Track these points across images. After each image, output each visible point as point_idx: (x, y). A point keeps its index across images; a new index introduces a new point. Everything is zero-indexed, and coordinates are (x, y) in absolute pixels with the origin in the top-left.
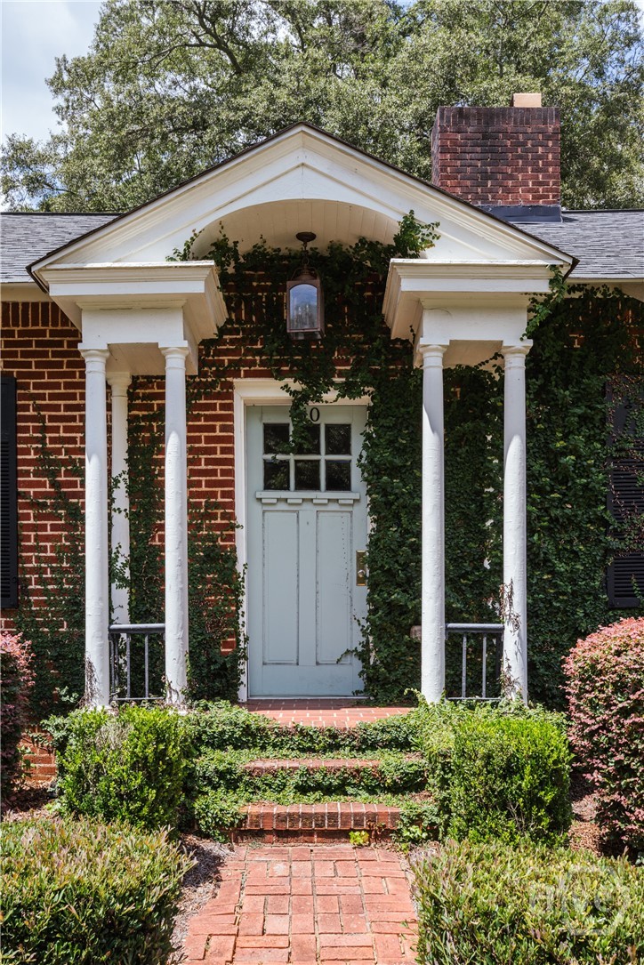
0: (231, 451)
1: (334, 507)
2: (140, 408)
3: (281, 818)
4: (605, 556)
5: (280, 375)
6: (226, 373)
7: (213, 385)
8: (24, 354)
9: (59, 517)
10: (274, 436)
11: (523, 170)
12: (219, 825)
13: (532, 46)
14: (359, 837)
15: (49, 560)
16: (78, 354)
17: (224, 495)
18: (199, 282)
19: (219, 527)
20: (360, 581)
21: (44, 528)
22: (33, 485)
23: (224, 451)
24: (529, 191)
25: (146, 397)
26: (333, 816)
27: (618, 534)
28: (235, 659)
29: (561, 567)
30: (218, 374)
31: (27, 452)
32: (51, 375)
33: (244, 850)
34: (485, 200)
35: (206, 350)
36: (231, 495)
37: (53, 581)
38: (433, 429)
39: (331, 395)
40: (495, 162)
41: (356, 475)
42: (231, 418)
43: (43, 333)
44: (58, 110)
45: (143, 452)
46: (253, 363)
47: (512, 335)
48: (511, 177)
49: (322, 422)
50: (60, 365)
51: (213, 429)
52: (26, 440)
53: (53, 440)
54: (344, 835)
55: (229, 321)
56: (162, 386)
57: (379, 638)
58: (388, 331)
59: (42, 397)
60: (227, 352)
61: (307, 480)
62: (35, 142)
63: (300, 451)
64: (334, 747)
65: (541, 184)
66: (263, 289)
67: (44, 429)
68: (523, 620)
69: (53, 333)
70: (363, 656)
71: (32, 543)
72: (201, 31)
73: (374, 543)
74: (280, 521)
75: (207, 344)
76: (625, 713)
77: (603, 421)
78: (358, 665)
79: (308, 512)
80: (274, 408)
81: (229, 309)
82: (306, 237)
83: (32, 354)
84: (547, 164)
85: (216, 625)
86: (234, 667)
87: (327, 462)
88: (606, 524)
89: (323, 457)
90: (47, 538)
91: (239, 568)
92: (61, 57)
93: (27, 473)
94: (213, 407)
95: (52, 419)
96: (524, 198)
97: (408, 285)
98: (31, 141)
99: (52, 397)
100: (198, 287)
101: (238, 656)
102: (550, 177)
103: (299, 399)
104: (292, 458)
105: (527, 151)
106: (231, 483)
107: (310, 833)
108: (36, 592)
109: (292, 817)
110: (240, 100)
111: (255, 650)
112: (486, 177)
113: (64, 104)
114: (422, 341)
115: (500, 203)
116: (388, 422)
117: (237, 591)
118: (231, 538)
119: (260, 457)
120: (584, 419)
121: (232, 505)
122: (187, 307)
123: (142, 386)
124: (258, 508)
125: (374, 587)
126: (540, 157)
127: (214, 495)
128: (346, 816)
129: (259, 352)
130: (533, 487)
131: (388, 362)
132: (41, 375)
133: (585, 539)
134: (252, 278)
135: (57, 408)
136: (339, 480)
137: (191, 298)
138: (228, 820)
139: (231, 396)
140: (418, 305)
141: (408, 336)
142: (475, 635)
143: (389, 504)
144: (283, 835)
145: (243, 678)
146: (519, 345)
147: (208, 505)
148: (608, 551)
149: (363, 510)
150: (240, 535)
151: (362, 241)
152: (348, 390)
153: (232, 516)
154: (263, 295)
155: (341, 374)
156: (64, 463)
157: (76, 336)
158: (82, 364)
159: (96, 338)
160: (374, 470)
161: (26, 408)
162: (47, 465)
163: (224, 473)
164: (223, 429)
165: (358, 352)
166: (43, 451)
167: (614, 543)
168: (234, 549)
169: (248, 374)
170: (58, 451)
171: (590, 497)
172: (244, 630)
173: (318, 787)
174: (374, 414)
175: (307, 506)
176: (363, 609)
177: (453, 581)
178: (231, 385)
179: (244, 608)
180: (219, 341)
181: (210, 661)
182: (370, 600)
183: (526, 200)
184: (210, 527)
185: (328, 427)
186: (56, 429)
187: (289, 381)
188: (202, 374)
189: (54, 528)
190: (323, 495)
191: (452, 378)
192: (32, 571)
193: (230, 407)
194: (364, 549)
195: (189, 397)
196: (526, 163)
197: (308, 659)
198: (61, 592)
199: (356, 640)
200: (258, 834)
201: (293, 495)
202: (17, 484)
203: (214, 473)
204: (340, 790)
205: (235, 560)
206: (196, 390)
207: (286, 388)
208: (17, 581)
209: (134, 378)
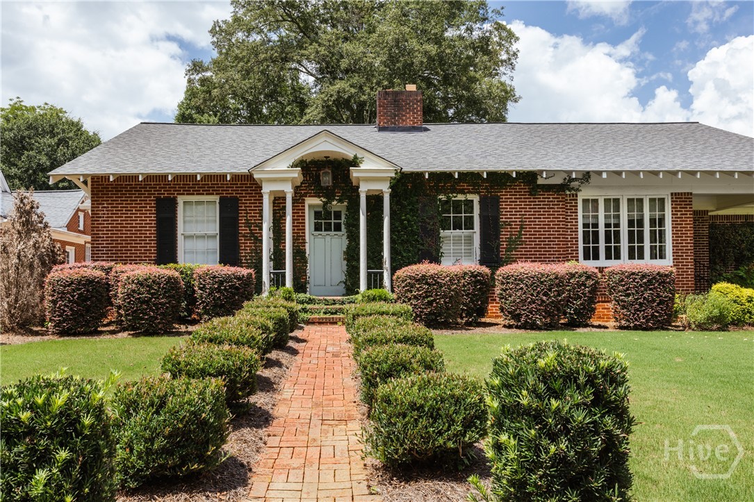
0: (304, 220)
1: (336, 237)
2: (276, 207)
3: (319, 319)
4: (418, 252)
5: (319, 197)
6: (303, 196)
7: (299, 200)
8: (241, 190)
9: (252, 240)
10: (317, 215)
11: (409, 113)
12: (303, 321)
13: (433, 32)
14: (340, 323)
15: (248, 253)
16: (261, 193)
17: (302, 233)
18: (296, 174)
19: (301, 243)
20: (344, 259)
21: (247, 243)
22: (243, 230)
23: (302, 220)
24: (411, 121)
25: (278, 203)
26: (333, 318)
27: (422, 245)
28: (306, 283)
29: (405, 255)
30: (300, 196)
31: (242, 220)
32: (249, 197)
33: (309, 326)
34: (395, 124)
35: (297, 189)
36: (304, 233)
37: (249, 259)
38: (363, 214)
39: (335, 203)
40: (399, 111)
41: (343, 226)
42: (304, 210)
43: (247, 184)
44: (213, 43)
45: (277, 220)
46: (311, 193)
47: (385, 188)
48: (404, 116)
49: (333, 210)
50: (252, 193)
51: (299, 213)
52: (241, 217)
53: (250, 217)
54: (336, 323)
55: (304, 180)
56: (285, 200)
57: (350, 277)
58: (352, 183)
59: (247, 203)
60: (303, 190)
61: (328, 228)
62: (204, 62)
63: (325, 219)
64: (335, 304)
65: (416, 118)
66: (314, 171)
67: (247, 213)
68: (389, 269)
69: (250, 184)
70: (345, 283)
71: (243, 248)
72: (284, 14)
73: (348, 248)
74: (320, 241)
75: (297, 187)
76: (404, 287)
77: (417, 210)
78: (344, 285)
79: (328, 238)
80: (318, 206)
81: (304, 177)
82: (326, 157)
83: (244, 190)
84: (418, 111)
85: (300, 273)
86: (305, 286)
87: (334, 223)
88: (418, 241)
89: (333, 221)
90: (248, 246)
91: (307, 255)
92: (216, 21)
93: (242, 227)
94: (299, 206)
95: (250, 210)
96: (409, 123)
97: (355, 175)
98: (202, 62)
99: (250, 203)
100: (296, 175)
101: (306, 282)
102: (419, 115)
103: (325, 204)
104: (323, 221)
105: (410, 106)
106: (304, 229)
107: (327, 323)
108: (244, 263)
109: (323, 319)
110: (303, 52)
111: (311, 281)
112: (395, 116)
113: (216, 40)
114: (360, 190)
115: (401, 125)
116: (352, 211)
117: (306, 262)
118: (304, 246)
119: (313, 221)
120: (411, 210)
121: (304, 236)
122: (293, 180)
123: (277, 200)
124: (312, 237)
125: (348, 261)
126: (415, 108)
127: (299, 233)
128: (336, 318)
129: (313, 190)
130: (392, 231)
131: (352, 193)
132: (246, 197)
133: (412, 246)
134: (311, 167)
135: (251, 207)
136: (338, 228)
137: (294, 178)
138: (305, 319)
139: (304, 203)
140: (358, 179)
141: (357, 185)
142: (376, 274)
143: (352, 236)
144: (320, 323)
145: (308, 289)
146: (387, 191)
147: (297, 236)
148: (419, 250)
149: (345, 237)
150: (307, 245)
151: (343, 159)
152: (340, 201)
153: (305, 239)
154: (314, 173)
155: (338, 196)
156: (253, 223)
157: (261, 188)
158: (262, 197)
159: (266, 189)
160: (348, 225)
161: (242, 207)
162: (248, 224)
163: (302, 226)
164: (302, 213)
165: (343, 189)
166: (247, 220)
167: (421, 247)
168: (305, 249)
169: (309, 196)
170: (251, 220)
171: (413, 233)
172: (308, 275)
173: (330, 312)
174: (348, 208)
175: (328, 236)
176: (345, 268)
177: (369, 258)
178: (304, 200)
179: (308, 268)
180: (301, 186)
181: (298, 284)
182: (347, 265)
183: (410, 124)
184: (298, 243)
185: (334, 212)
186: (251, 213)
187: (322, 198)
188: (295, 196)
189: (250, 243)
190: (333, 233)
191: (368, 198)
192: (243, 256)
193: (304, 206)
194: (345, 250)
195: (293, 203)
196: (410, 111)
197: (328, 284)
198: (252, 263)
199: (344, 278)
200: (313, 323)
201: (324, 233)
202: (239, 230)
203: (299, 226)
204: (336, 313)
205: (305, 253)
206: (294, 201)
207: (321, 200)
208: (238, 259)
209: (275, 198)
